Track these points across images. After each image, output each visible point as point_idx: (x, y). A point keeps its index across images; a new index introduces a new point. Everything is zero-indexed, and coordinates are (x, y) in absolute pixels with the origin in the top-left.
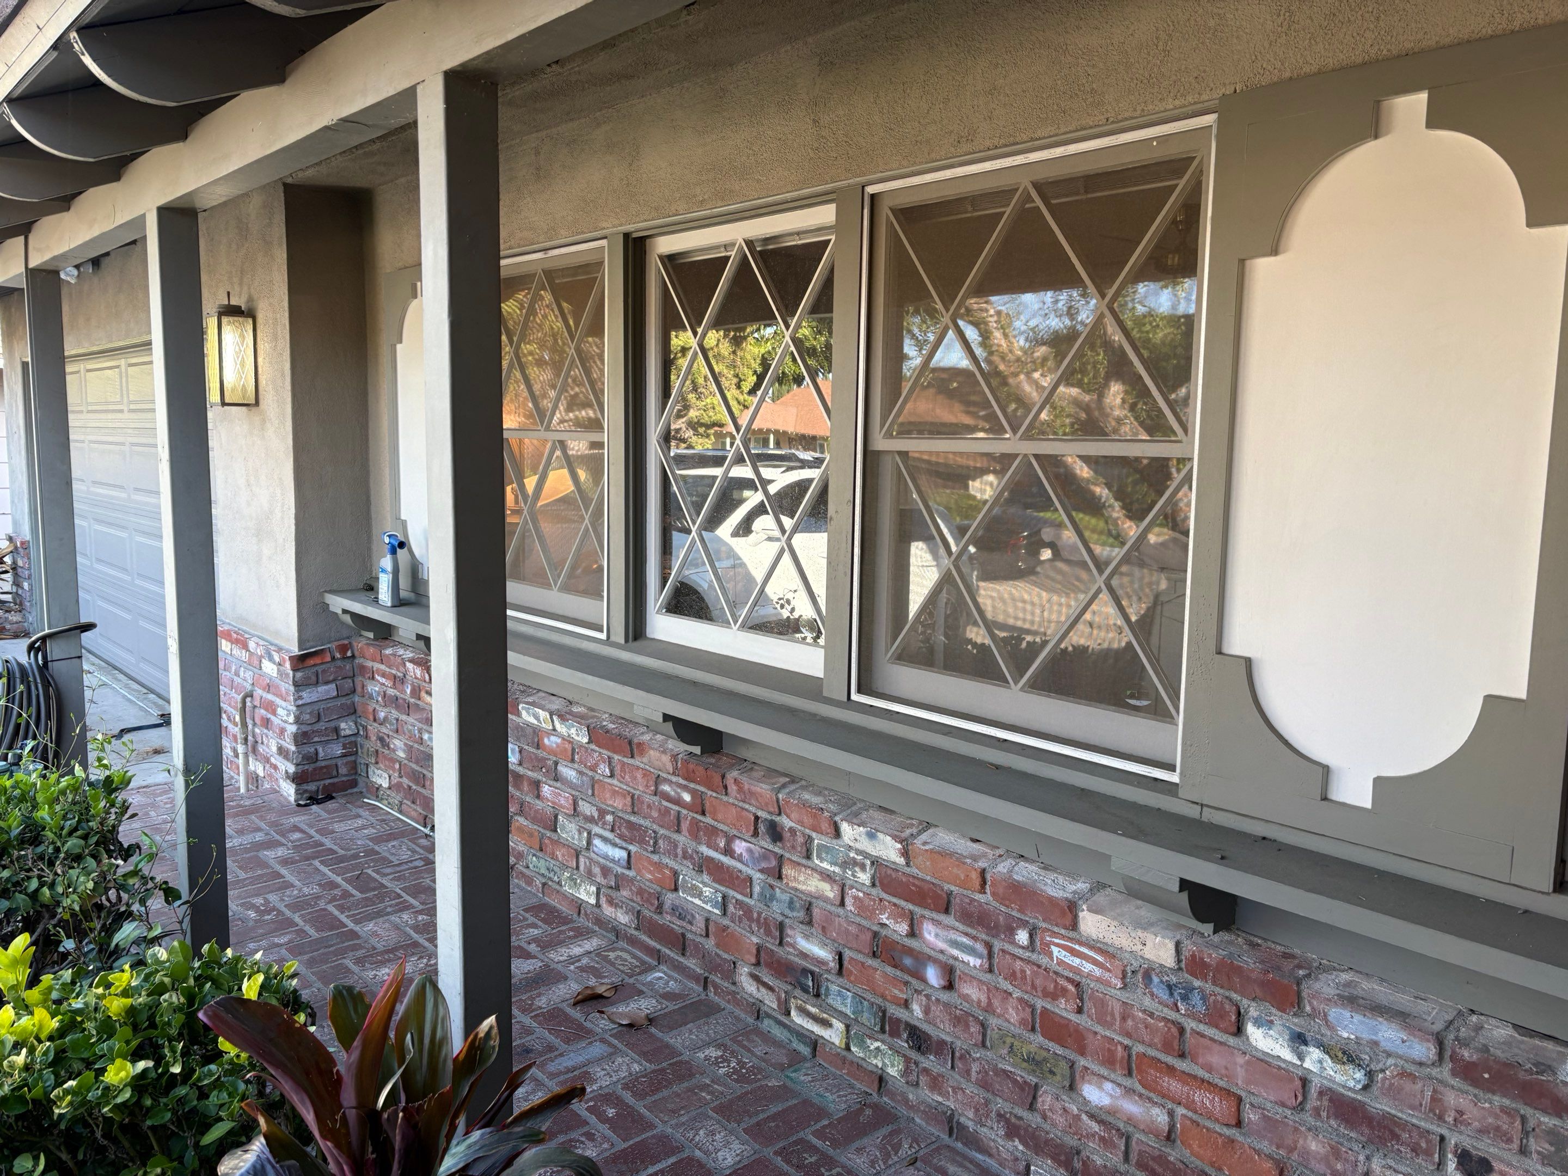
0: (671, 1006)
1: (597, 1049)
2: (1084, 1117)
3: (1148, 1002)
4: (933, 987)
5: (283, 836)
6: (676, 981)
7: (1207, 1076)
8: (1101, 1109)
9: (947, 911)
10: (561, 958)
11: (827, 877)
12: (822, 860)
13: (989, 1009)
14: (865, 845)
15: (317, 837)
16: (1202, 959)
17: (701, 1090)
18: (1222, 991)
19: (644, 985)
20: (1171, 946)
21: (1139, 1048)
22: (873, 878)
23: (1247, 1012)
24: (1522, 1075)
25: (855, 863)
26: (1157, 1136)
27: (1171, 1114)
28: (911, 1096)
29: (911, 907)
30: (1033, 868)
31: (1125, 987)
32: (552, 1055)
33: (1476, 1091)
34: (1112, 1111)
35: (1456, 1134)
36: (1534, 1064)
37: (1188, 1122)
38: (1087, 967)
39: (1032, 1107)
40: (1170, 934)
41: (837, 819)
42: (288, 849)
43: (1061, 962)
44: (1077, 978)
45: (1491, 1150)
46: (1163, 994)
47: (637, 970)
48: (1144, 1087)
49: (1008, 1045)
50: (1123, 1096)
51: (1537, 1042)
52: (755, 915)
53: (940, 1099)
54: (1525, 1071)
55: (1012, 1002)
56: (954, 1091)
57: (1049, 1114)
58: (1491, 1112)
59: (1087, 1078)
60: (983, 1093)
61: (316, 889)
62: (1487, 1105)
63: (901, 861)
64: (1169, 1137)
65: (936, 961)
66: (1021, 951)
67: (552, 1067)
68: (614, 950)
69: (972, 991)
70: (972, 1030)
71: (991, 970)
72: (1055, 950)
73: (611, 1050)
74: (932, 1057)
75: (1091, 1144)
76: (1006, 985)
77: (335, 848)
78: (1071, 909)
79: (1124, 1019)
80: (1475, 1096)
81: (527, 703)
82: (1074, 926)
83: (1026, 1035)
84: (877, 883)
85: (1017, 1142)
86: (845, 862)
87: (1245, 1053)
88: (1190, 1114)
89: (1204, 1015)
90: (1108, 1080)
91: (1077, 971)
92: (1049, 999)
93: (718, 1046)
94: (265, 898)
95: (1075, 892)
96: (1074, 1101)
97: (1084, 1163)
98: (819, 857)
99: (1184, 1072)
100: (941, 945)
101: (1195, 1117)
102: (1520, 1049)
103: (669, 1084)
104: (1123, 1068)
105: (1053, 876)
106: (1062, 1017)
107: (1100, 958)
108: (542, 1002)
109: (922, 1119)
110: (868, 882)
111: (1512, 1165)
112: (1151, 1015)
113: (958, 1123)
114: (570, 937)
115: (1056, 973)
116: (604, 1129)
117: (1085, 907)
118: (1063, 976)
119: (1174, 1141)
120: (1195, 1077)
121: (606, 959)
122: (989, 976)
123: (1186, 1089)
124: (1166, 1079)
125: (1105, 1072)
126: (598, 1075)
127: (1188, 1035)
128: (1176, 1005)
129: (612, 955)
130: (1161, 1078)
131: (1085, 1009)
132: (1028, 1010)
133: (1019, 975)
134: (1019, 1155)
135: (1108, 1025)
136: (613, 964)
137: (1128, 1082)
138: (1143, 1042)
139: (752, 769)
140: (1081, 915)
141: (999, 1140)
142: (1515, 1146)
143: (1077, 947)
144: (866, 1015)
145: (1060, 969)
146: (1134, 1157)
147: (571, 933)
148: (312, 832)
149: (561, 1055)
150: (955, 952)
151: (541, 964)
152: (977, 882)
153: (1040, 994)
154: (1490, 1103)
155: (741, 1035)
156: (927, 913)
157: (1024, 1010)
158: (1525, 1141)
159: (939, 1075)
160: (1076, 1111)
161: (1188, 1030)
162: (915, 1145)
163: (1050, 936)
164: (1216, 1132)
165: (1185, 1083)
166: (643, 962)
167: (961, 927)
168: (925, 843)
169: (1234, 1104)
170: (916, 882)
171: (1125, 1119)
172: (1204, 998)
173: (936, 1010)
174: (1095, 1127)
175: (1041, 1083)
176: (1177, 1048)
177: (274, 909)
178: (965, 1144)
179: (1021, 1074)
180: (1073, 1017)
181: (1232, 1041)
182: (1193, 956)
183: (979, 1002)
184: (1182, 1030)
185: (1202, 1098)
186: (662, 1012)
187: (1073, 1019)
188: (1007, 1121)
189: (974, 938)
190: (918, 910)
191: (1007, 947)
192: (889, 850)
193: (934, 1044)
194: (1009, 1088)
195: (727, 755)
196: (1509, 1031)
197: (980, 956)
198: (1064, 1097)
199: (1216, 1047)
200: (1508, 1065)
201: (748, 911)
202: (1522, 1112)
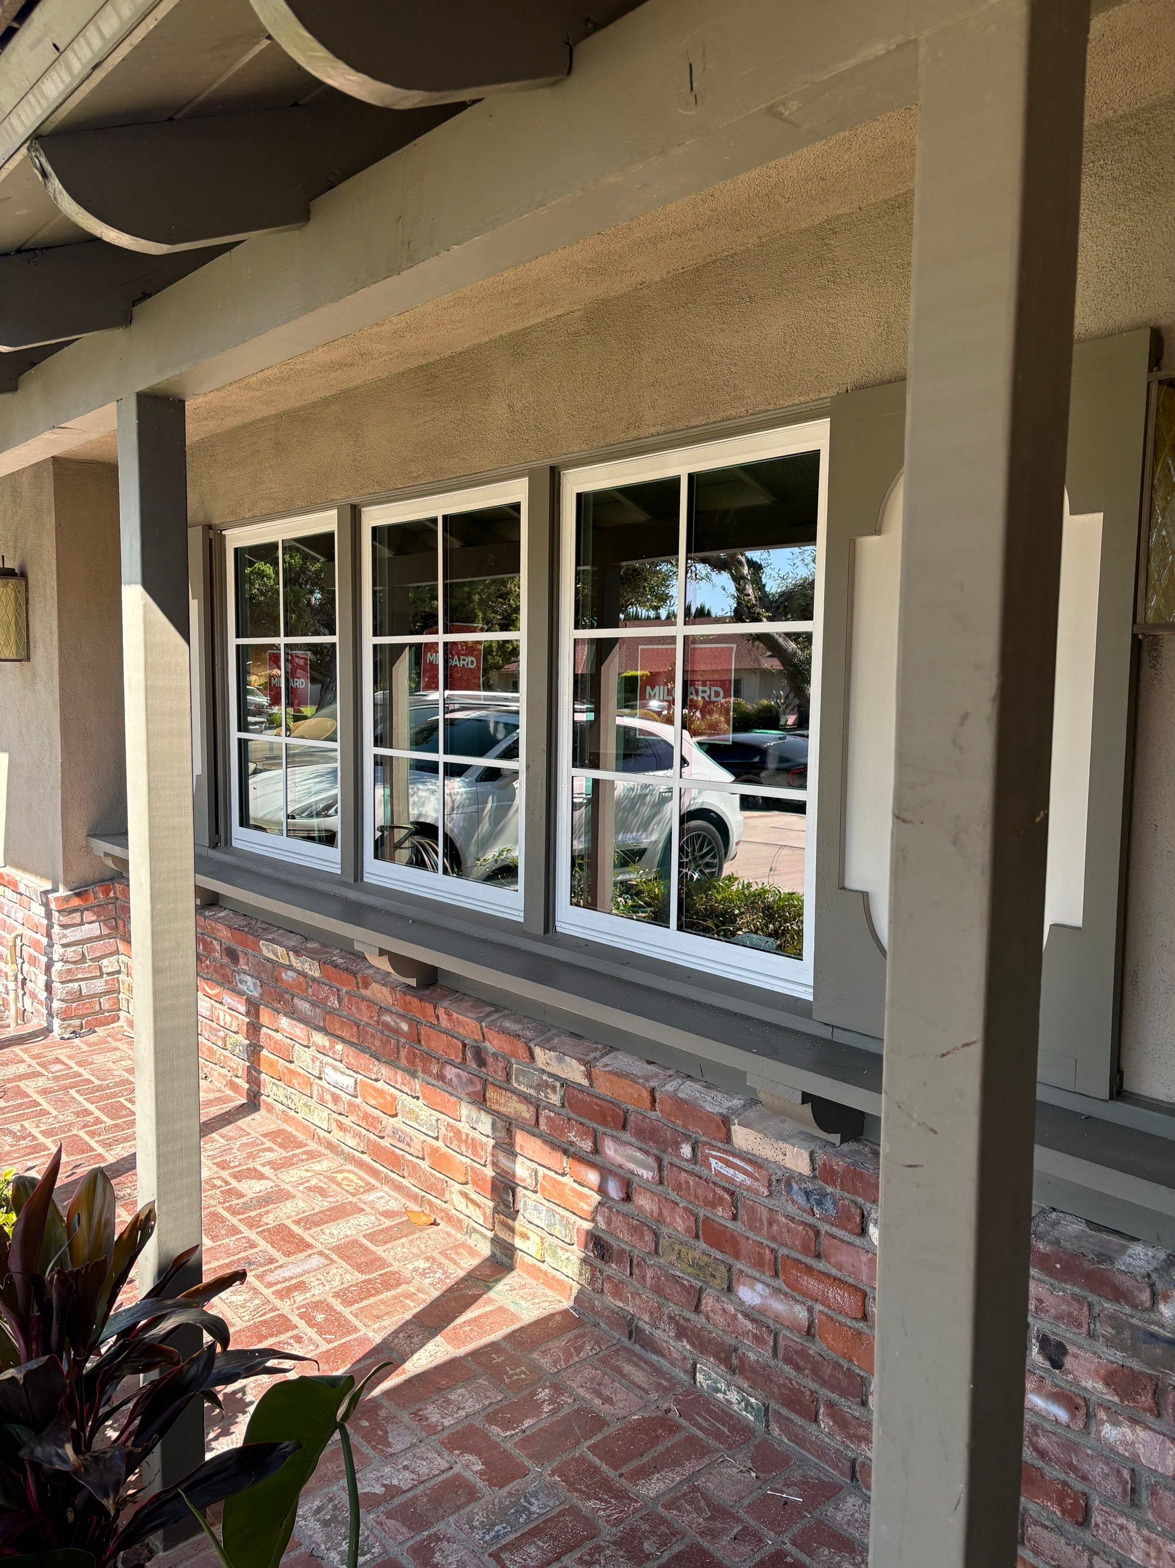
0: (388, 1223)
1: (316, 1261)
2: (740, 1316)
3: (791, 1209)
4: (613, 1199)
5: (43, 1065)
6: (396, 1200)
7: (839, 1274)
8: (753, 1308)
9: (624, 1127)
10: (293, 1180)
11: (525, 1098)
12: (519, 1083)
13: (660, 1220)
14: (555, 1069)
15: (76, 1068)
16: (831, 1167)
17: (407, 1298)
18: (849, 1196)
19: (365, 1203)
20: (806, 1155)
21: (783, 1251)
22: (562, 1099)
23: (869, 1214)
24: (1087, 1266)
25: (547, 1085)
26: (799, 1332)
27: (810, 1310)
28: (597, 1303)
29: (595, 1125)
30: (697, 1086)
31: (771, 1194)
32: (272, 1266)
33: (1052, 1281)
34: (762, 1311)
35: (1039, 1321)
36: (1096, 1255)
37: (824, 1317)
38: (740, 1177)
39: (697, 1309)
40: (806, 1144)
41: (532, 1045)
42: (49, 1079)
43: (718, 1173)
44: (733, 1188)
45: (1068, 1335)
46: (801, 1200)
47: (362, 1190)
48: (788, 1286)
49: (677, 1252)
50: (771, 1295)
51: (1105, 1236)
52: (464, 1137)
53: (621, 1305)
54: (1089, 1261)
55: (679, 1211)
56: (632, 1296)
57: (711, 1315)
58: (1063, 1299)
59: (742, 1280)
60: (657, 1299)
61: (71, 1118)
62: (1061, 1293)
63: (585, 1082)
64: (809, 1332)
65: (615, 1175)
66: (686, 1163)
67: (270, 1278)
68: (341, 1172)
69: (644, 1202)
70: (647, 1238)
71: (661, 1183)
72: (713, 1161)
73: (329, 1262)
74: (614, 1265)
75: (745, 1341)
76: (673, 1196)
77: (93, 1079)
78: (726, 1122)
79: (770, 1224)
80: (1051, 1285)
81: (267, 940)
82: (728, 1139)
83: (692, 1242)
84: (566, 1104)
85: (685, 1343)
86: (539, 1085)
87: (868, 1252)
88: (826, 1310)
89: (835, 1218)
90: (758, 1280)
91: (731, 1180)
92: (709, 1208)
93: (427, 1259)
94: (22, 1125)
95: (729, 1108)
96: (732, 1302)
97: (741, 1360)
98: (517, 1080)
99: (820, 1272)
100: (620, 1160)
101: (830, 1312)
102: (1088, 1242)
103: (378, 1292)
104: (770, 1270)
105: (713, 1093)
106: (720, 1224)
107: (749, 1168)
108: (270, 1220)
109: (606, 1324)
110: (558, 1103)
111: (1083, 1348)
112: (793, 1219)
113: (637, 1327)
114: (302, 1160)
115: (714, 1183)
116: (311, 1332)
117: (736, 1121)
118: (720, 1186)
119: (814, 1336)
120: (828, 1276)
121: (333, 1180)
122: (660, 1188)
123: (821, 1287)
124: (806, 1278)
125: (756, 1274)
126: (312, 1284)
127: (822, 1237)
128: (812, 1209)
129: (339, 1177)
130: (801, 1278)
131: (739, 1216)
132: (693, 1219)
133: (684, 1186)
134: (687, 1354)
135: (757, 1230)
136: (339, 1185)
137: (777, 1283)
138: (786, 1245)
139: (462, 1000)
140: (733, 1128)
141: (671, 1341)
142: (1084, 1330)
143: (731, 1158)
144: (558, 1227)
145: (717, 1180)
146: (781, 1355)
147: (304, 1157)
148: (72, 1064)
149: (281, 1267)
150: (632, 1166)
151: (273, 1184)
152: (648, 1100)
153: (701, 1203)
154: (1064, 1291)
155: (451, 1249)
156: (608, 1131)
157: (689, 1218)
158: (1092, 1325)
159: (620, 1282)
160: (733, 1311)
161: (823, 1233)
162: (596, 1347)
163: (709, 1149)
164: (846, 1325)
165: (821, 1281)
166: (368, 1183)
167: (637, 1143)
168: (606, 1065)
169: (859, 1299)
170: (599, 1102)
171: (773, 1317)
172: (835, 1204)
173: (617, 1221)
174: (749, 1325)
175: (704, 1286)
176: (813, 1249)
177: (30, 1135)
178: (642, 1346)
179: (687, 1280)
180: (730, 1224)
181: (858, 1241)
182: (824, 1164)
183: (652, 1212)
184: (817, 1233)
185: (836, 1295)
186: (380, 1228)
187: (730, 1226)
188: (677, 1323)
189: (647, 1153)
190: (601, 1129)
191: (676, 1161)
192: (574, 1072)
193: (615, 1253)
194: (677, 1292)
195: (441, 987)
196: (1083, 1227)
197: (652, 1170)
198: (724, 1299)
199: (845, 1247)
200: (1074, 1256)
201: (458, 1133)
202: (1090, 1299)
